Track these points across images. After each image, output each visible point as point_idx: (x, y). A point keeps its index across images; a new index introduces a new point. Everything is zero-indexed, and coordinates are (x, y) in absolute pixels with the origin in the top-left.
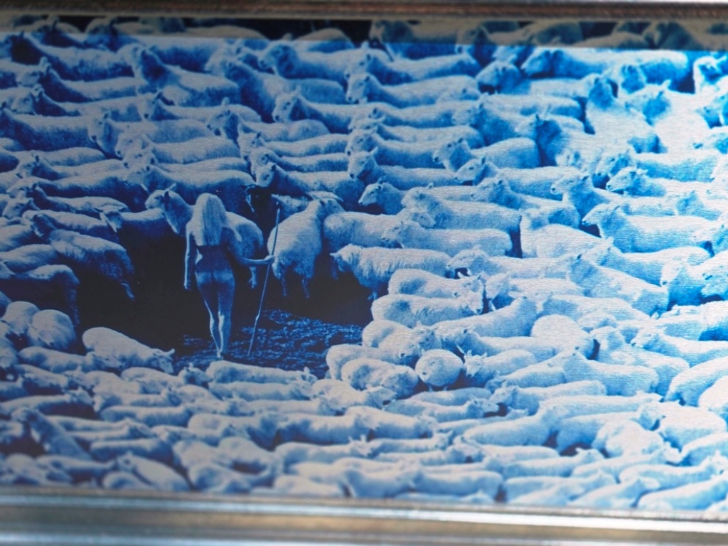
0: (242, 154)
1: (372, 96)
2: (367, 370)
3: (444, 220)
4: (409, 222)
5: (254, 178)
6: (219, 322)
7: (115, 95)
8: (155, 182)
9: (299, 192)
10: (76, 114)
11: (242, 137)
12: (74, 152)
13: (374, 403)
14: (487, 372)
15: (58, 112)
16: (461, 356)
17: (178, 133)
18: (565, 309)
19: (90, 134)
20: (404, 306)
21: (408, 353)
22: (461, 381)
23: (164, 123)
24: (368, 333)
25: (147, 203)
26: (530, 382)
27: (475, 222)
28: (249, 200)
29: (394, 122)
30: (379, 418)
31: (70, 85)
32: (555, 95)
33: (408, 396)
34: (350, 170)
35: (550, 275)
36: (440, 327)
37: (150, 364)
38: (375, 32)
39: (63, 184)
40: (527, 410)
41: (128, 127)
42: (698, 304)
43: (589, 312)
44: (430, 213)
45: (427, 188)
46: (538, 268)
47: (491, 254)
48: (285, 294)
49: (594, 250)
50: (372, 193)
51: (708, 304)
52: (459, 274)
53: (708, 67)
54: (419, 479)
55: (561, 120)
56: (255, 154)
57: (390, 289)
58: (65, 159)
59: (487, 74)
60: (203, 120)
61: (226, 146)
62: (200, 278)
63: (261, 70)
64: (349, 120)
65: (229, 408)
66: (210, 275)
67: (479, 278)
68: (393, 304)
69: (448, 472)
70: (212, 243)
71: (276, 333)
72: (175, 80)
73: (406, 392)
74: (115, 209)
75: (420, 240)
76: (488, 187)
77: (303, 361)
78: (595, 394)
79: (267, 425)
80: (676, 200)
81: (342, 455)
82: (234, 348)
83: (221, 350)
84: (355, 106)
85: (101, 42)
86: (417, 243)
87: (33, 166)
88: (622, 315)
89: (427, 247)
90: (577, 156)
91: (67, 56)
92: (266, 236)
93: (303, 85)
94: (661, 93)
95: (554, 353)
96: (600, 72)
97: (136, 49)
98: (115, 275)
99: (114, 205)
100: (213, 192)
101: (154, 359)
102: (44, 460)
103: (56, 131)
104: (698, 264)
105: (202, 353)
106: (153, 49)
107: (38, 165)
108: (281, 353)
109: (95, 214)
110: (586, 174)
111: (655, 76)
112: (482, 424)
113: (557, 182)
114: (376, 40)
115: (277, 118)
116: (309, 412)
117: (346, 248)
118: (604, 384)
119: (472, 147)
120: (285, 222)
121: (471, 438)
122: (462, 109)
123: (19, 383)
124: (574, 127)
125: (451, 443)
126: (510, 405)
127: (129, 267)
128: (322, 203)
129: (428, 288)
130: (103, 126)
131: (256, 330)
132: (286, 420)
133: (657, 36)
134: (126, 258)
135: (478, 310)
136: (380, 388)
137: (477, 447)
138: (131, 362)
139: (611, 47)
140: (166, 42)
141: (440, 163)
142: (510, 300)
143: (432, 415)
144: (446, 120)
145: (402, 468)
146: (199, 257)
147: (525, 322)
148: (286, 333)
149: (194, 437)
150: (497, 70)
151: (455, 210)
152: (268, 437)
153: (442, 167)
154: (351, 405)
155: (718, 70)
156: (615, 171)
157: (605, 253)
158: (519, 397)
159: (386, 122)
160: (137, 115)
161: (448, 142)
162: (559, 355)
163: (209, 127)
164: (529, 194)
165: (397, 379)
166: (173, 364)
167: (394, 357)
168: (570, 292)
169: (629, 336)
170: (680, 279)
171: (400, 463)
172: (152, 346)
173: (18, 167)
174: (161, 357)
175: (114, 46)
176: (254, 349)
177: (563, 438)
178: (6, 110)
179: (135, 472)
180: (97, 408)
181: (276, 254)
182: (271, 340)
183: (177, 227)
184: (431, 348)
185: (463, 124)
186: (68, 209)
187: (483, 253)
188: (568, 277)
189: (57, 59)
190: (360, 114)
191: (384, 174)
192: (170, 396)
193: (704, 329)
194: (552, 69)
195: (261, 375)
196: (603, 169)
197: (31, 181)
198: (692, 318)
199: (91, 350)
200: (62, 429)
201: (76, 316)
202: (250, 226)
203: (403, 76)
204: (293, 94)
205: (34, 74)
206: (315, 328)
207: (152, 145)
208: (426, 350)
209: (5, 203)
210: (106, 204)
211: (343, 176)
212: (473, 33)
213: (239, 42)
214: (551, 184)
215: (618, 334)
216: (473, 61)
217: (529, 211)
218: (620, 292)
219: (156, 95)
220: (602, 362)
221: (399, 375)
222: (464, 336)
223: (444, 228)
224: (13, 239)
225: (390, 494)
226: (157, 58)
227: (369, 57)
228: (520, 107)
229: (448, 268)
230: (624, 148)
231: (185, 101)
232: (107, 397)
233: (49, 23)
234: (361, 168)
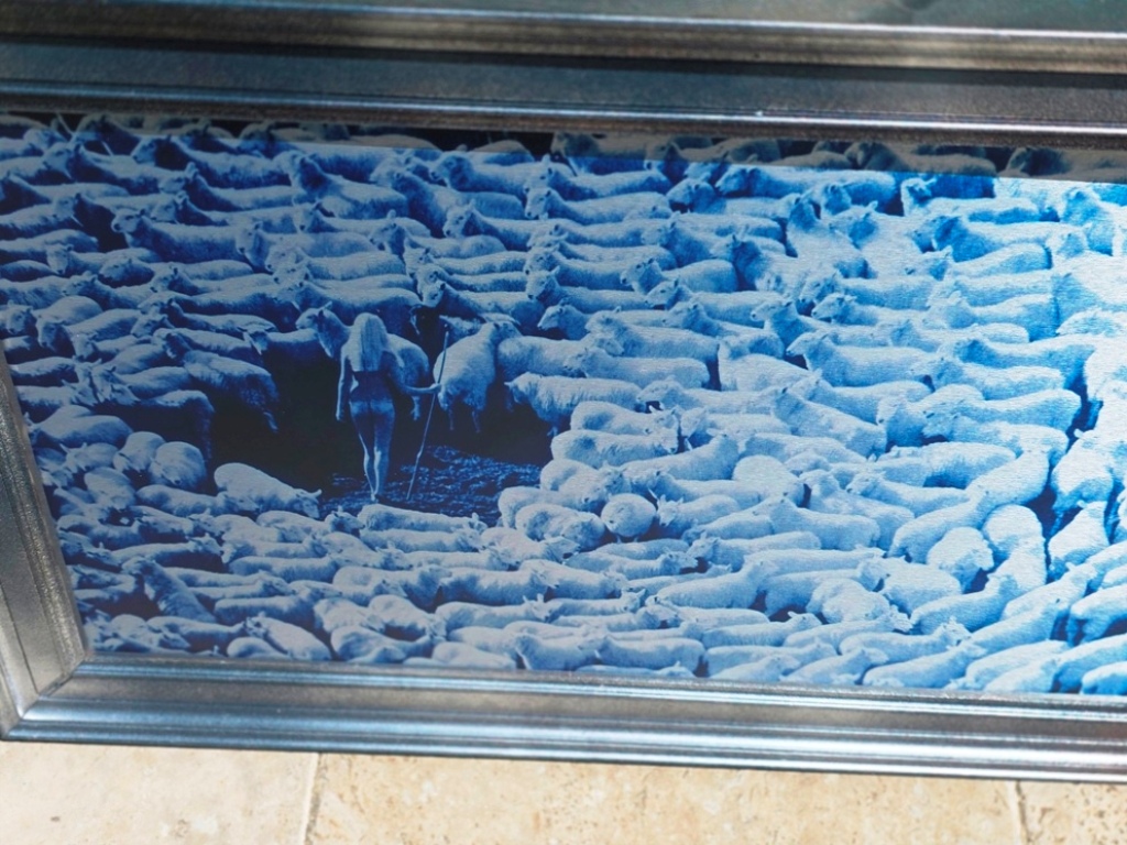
0: (408, 271)
1: (553, 212)
2: (545, 517)
3: (633, 347)
4: (595, 349)
5: (421, 298)
6: (375, 459)
7: (269, 204)
8: (309, 300)
9: (471, 313)
10: (223, 223)
11: (408, 252)
12: (218, 265)
13: (552, 556)
14: (684, 520)
15: (204, 222)
16: (654, 502)
17: (337, 247)
18: (771, 449)
19: (238, 245)
20: (588, 444)
21: (593, 497)
22: (654, 531)
23: (321, 236)
24: (547, 474)
25: (298, 322)
26: (733, 533)
27: (668, 350)
28: (413, 321)
29: (578, 240)
30: (558, 574)
31: (219, 192)
32: (754, 215)
33: (594, 548)
34: (528, 291)
35: (751, 411)
36: (630, 469)
37: (292, 507)
38: (558, 145)
39: (203, 299)
40: (730, 565)
41: (281, 239)
42: (921, 445)
43: (797, 453)
44: (617, 339)
45: (614, 311)
46: (739, 402)
47: (687, 386)
48: (452, 428)
49: (801, 383)
50: (553, 316)
51: (931, 445)
52: (651, 407)
53: (917, 189)
54: (604, 648)
55: (759, 242)
56: (423, 270)
57: (572, 423)
58: (207, 272)
59: (678, 191)
60: (366, 234)
61: (390, 261)
62: (354, 408)
63: (431, 182)
64: (528, 237)
65: (383, 561)
66: (366, 405)
67: (673, 413)
68: (576, 441)
69: (640, 639)
70: (370, 369)
71: (440, 472)
72: (336, 190)
73: (591, 543)
74: (261, 329)
75: (607, 369)
76: (681, 312)
77: (471, 506)
78: (808, 548)
79: (427, 581)
80: (889, 329)
81: (515, 618)
82: (390, 489)
83: (376, 492)
84: (534, 222)
85: (256, 148)
86: (603, 372)
87: (170, 279)
88: (835, 457)
89: (615, 377)
90: (778, 280)
91: (218, 162)
92: (432, 362)
93: (477, 199)
94: (868, 215)
95: (760, 499)
96: (801, 192)
97: (294, 157)
98: (256, 403)
99: (261, 324)
100: (373, 312)
101: (297, 501)
102: (156, 622)
103: (199, 242)
104: (917, 400)
105: (353, 495)
106: (313, 157)
107: (176, 278)
108: (446, 496)
109: (238, 334)
110: (789, 300)
111: (861, 196)
112: (679, 582)
113: (758, 308)
114: (558, 153)
115: (448, 233)
116: (477, 567)
117: (522, 376)
118: (817, 535)
119: (664, 269)
120: (454, 346)
121: (667, 599)
122: (651, 227)
123: (135, 528)
124: (774, 249)
125: (642, 604)
126: (711, 560)
127: (274, 394)
128: (497, 326)
129: (617, 423)
130: (253, 237)
131: (418, 470)
132: (450, 575)
133: (860, 156)
134: (270, 383)
135: (673, 449)
136: (560, 538)
137: (674, 610)
138: (270, 504)
139: (812, 167)
140: (329, 150)
141: (627, 285)
142: (708, 439)
143: (620, 571)
144: (635, 239)
145: (585, 635)
146: (355, 384)
147: (725, 463)
148: (452, 472)
149: (340, 595)
150: (689, 188)
151: (646, 337)
152: (427, 596)
153: (631, 289)
154: (527, 559)
155: (928, 193)
156: (821, 297)
157: (813, 387)
158: (720, 551)
159: (568, 240)
160: (293, 226)
161: (637, 263)
162: (766, 502)
163: (372, 241)
164: (727, 320)
165: (581, 527)
166: (320, 507)
167: (576, 502)
168: (776, 430)
169: (844, 480)
170: (898, 417)
171: (583, 629)
172: (295, 487)
173: (153, 280)
174: (305, 499)
175: (270, 153)
176: (414, 491)
177: (773, 600)
178: (144, 217)
179: (266, 637)
180: (225, 559)
181: (443, 382)
182: (435, 481)
183: (331, 351)
184: (619, 492)
185: (654, 244)
186: (207, 327)
187: (677, 384)
188: (772, 413)
189: (206, 164)
190: (540, 231)
191: (566, 296)
192: (314, 545)
193: (928, 474)
194: (749, 187)
195: (422, 522)
196: (807, 294)
197: (167, 296)
198: (915, 460)
199: (224, 489)
200: (182, 583)
201: (209, 450)
202: (414, 350)
203: (587, 191)
204: (466, 208)
205: (179, 180)
206: (486, 468)
207: (307, 259)
208: (613, 494)
209: (135, 320)
210: (251, 323)
211: (520, 297)
212: (663, 148)
213: (409, 152)
214: (751, 309)
215: (832, 477)
216: (664, 178)
217: (726, 338)
218: (831, 431)
219: (314, 205)
220: (814, 510)
221: (583, 524)
222: (657, 479)
223: (633, 356)
224: (141, 361)
225: (571, 666)
226: (317, 166)
227: (550, 171)
228: (715, 227)
229: (638, 401)
230: (830, 271)
231: (346, 213)
232: (239, 546)
233: (200, 127)
234: (541, 289)
